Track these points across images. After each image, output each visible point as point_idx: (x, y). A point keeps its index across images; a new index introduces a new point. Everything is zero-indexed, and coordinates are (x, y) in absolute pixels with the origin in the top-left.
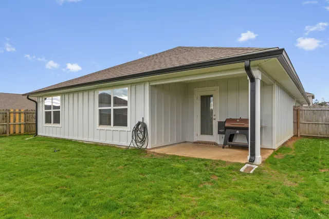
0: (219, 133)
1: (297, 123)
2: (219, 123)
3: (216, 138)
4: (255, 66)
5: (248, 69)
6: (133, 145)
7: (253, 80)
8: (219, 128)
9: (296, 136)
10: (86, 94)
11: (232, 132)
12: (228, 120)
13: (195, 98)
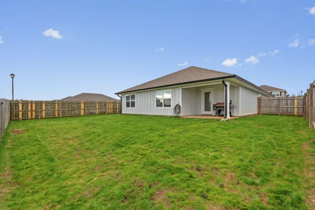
0: (214, 109)
1: (259, 107)
2: (214, 105)
3: (212, 112)
4: (226, 80)
5: (223, 82)
6: (175, 115)
7: (226, 86)
8: (214, 107)
9: (259, 114)
10: (149, 93)
11: (220, 109)
12: (217, 104)
13: (202, 94)
